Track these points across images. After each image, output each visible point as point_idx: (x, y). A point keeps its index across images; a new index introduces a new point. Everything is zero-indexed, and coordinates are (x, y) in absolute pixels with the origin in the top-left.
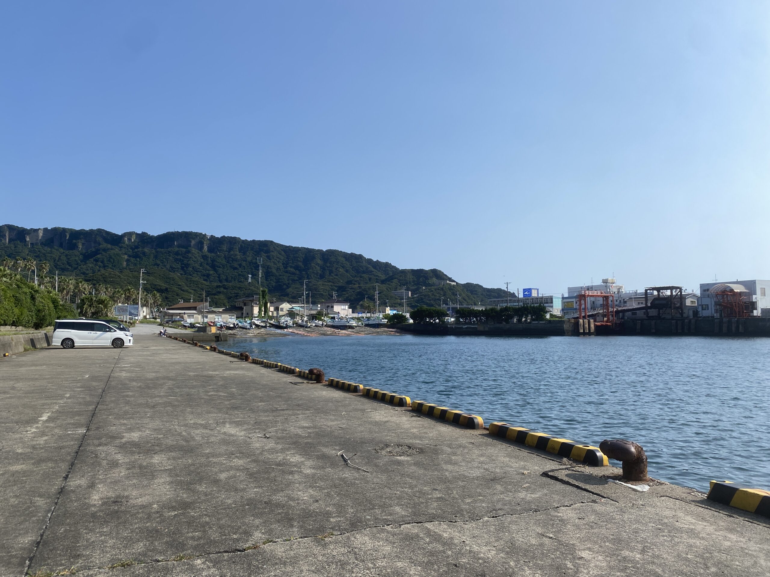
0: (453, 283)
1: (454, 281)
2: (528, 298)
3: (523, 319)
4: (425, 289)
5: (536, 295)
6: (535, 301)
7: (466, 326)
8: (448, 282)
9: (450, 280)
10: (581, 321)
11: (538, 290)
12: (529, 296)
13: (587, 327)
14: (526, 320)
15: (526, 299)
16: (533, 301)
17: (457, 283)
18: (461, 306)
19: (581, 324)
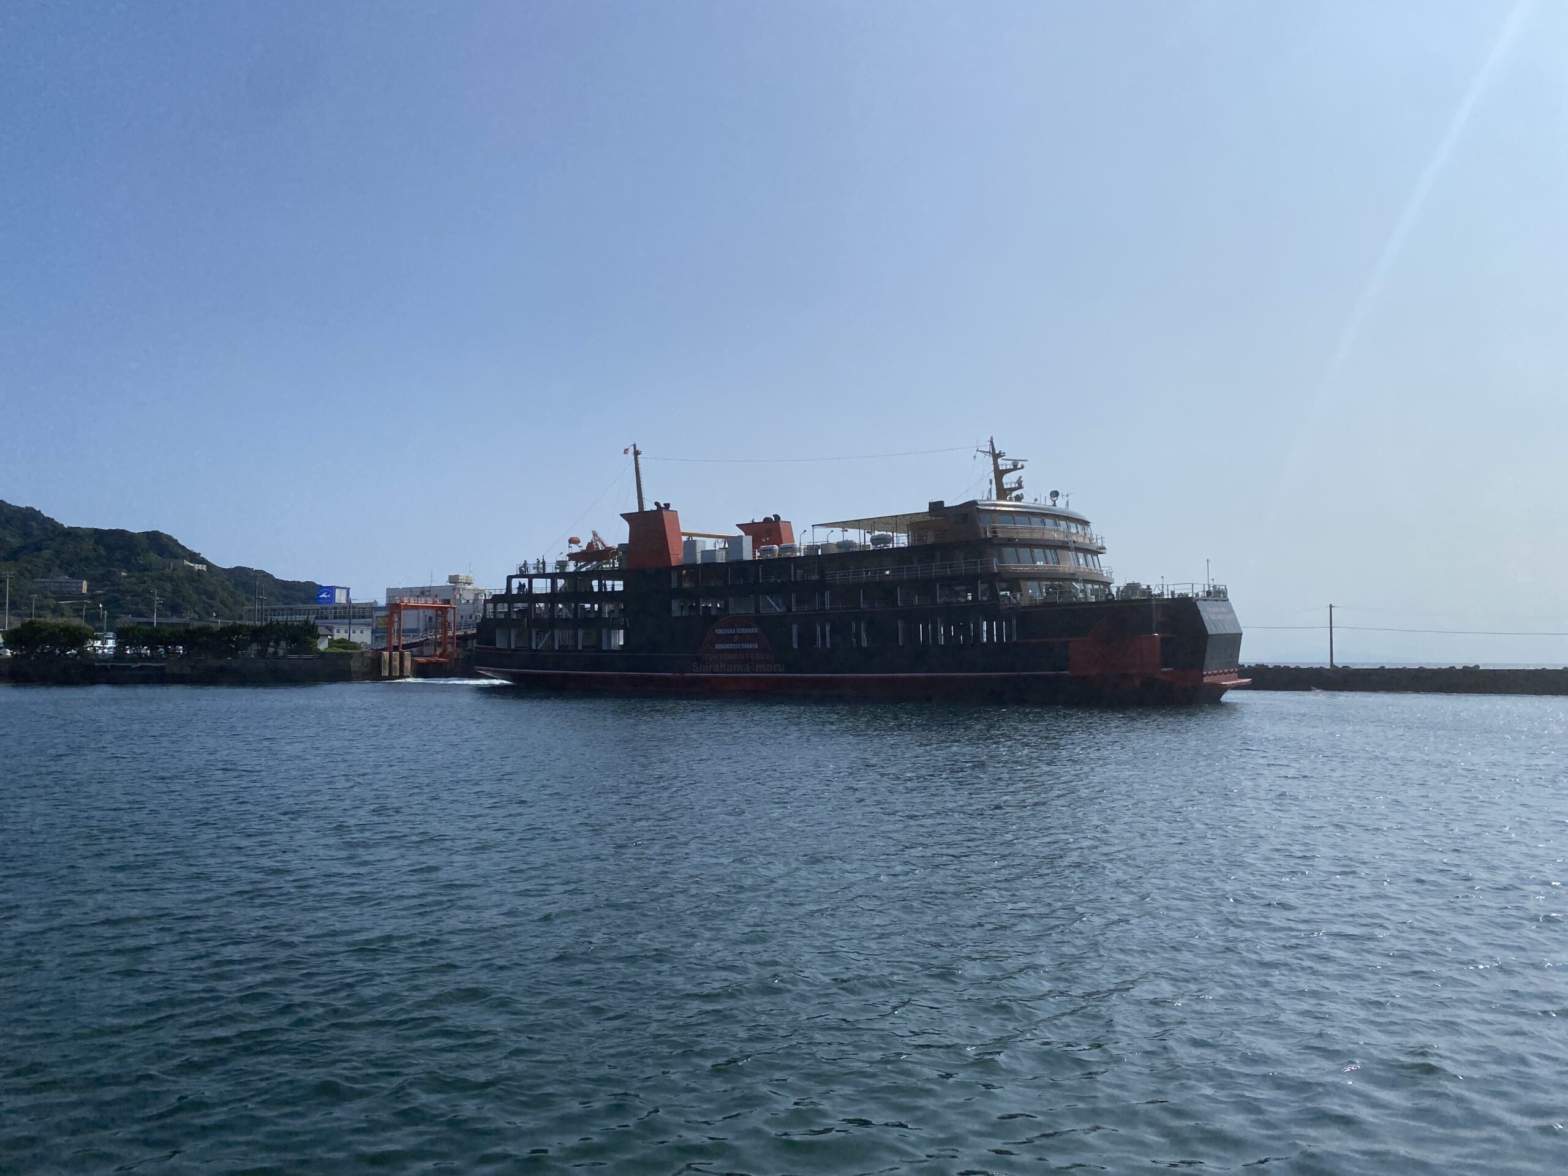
0: (198, 567)
1: (203, 561)
2: (327, 606)
3: (271, 650)
4: (125, 577)
5: (344, 601)
6: (341, 612)
7: (139, 664)
8: (186, 563)
9: (195, 557)
10: (386, 654)
11: (348, 590)
12: (328, 603)
13: (398, 667)
14: (276, 653)
15: (322, 609)
16: (335, 613)
17: (210, 566)
18: (163, 620)
19: (385, 661)
